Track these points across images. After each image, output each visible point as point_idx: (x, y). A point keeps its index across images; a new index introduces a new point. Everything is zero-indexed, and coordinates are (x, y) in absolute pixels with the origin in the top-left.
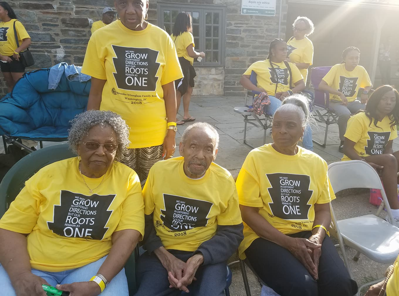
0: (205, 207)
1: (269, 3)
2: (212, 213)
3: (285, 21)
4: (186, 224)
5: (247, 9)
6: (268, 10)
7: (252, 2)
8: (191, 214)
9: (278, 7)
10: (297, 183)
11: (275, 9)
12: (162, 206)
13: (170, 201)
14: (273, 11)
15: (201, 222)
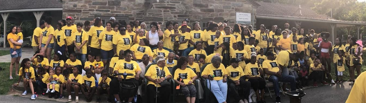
0: (238, 73)
1: (248, 19)
2: (239, 74)
3: (256, 26)
4: (235, 76)
5: (239, 21)
6: (248, 22)
7: (240, 19)
8: (236, 74)
9: (252, 21)
10: (256, 69)
11: (250, 21)
12: (231, 74)
13: (232, 73)
14: (250, 22)
15: (238, 75)
